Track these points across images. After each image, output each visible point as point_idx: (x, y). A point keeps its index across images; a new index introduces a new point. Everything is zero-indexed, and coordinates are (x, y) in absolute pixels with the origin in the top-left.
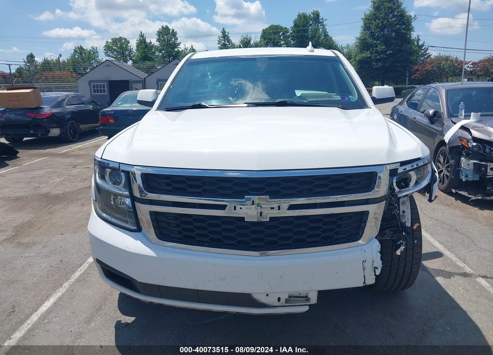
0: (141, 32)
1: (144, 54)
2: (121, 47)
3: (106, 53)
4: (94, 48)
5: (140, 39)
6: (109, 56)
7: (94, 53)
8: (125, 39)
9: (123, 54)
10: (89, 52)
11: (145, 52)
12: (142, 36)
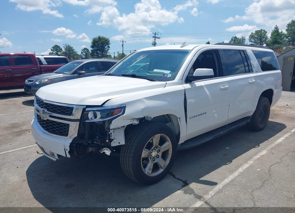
0: (276, 26)
1: (275, 40)
2: (260, 36)
3: (250, 40)
4: (243, 38)
5: (275, 30)
6: (251, 41)
7: (243, 40)
8: (264, 31)
9: (261, 40)
10: (240, 40)
11: (275, 39)
12: (276, 28)
